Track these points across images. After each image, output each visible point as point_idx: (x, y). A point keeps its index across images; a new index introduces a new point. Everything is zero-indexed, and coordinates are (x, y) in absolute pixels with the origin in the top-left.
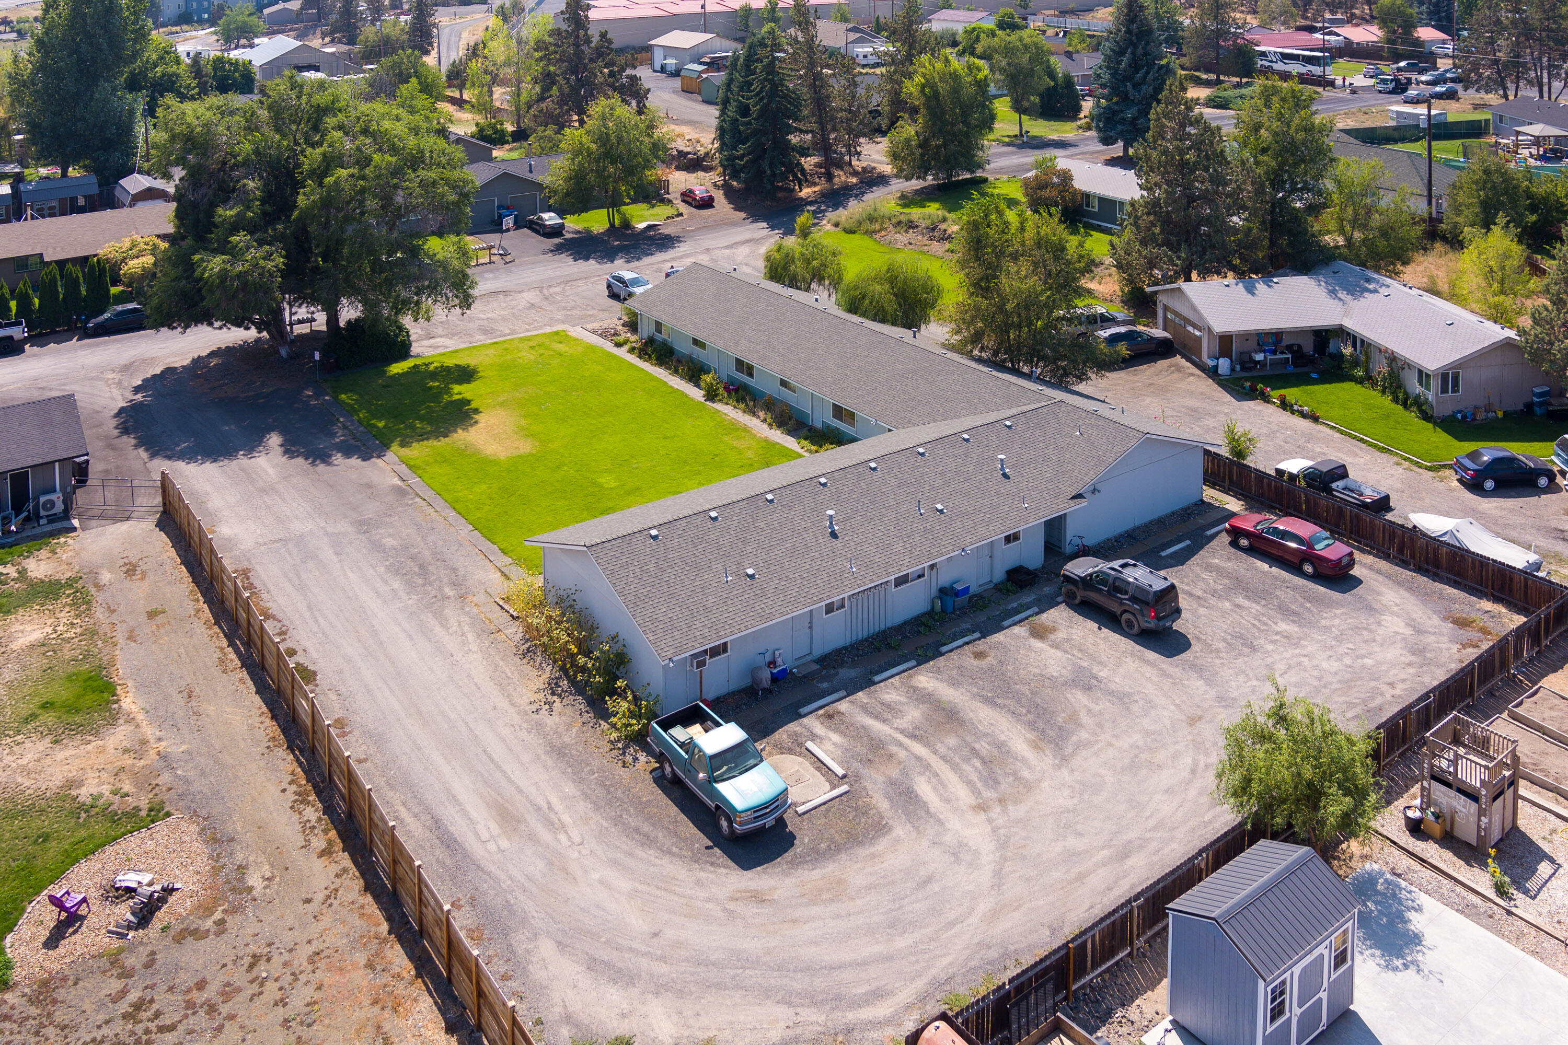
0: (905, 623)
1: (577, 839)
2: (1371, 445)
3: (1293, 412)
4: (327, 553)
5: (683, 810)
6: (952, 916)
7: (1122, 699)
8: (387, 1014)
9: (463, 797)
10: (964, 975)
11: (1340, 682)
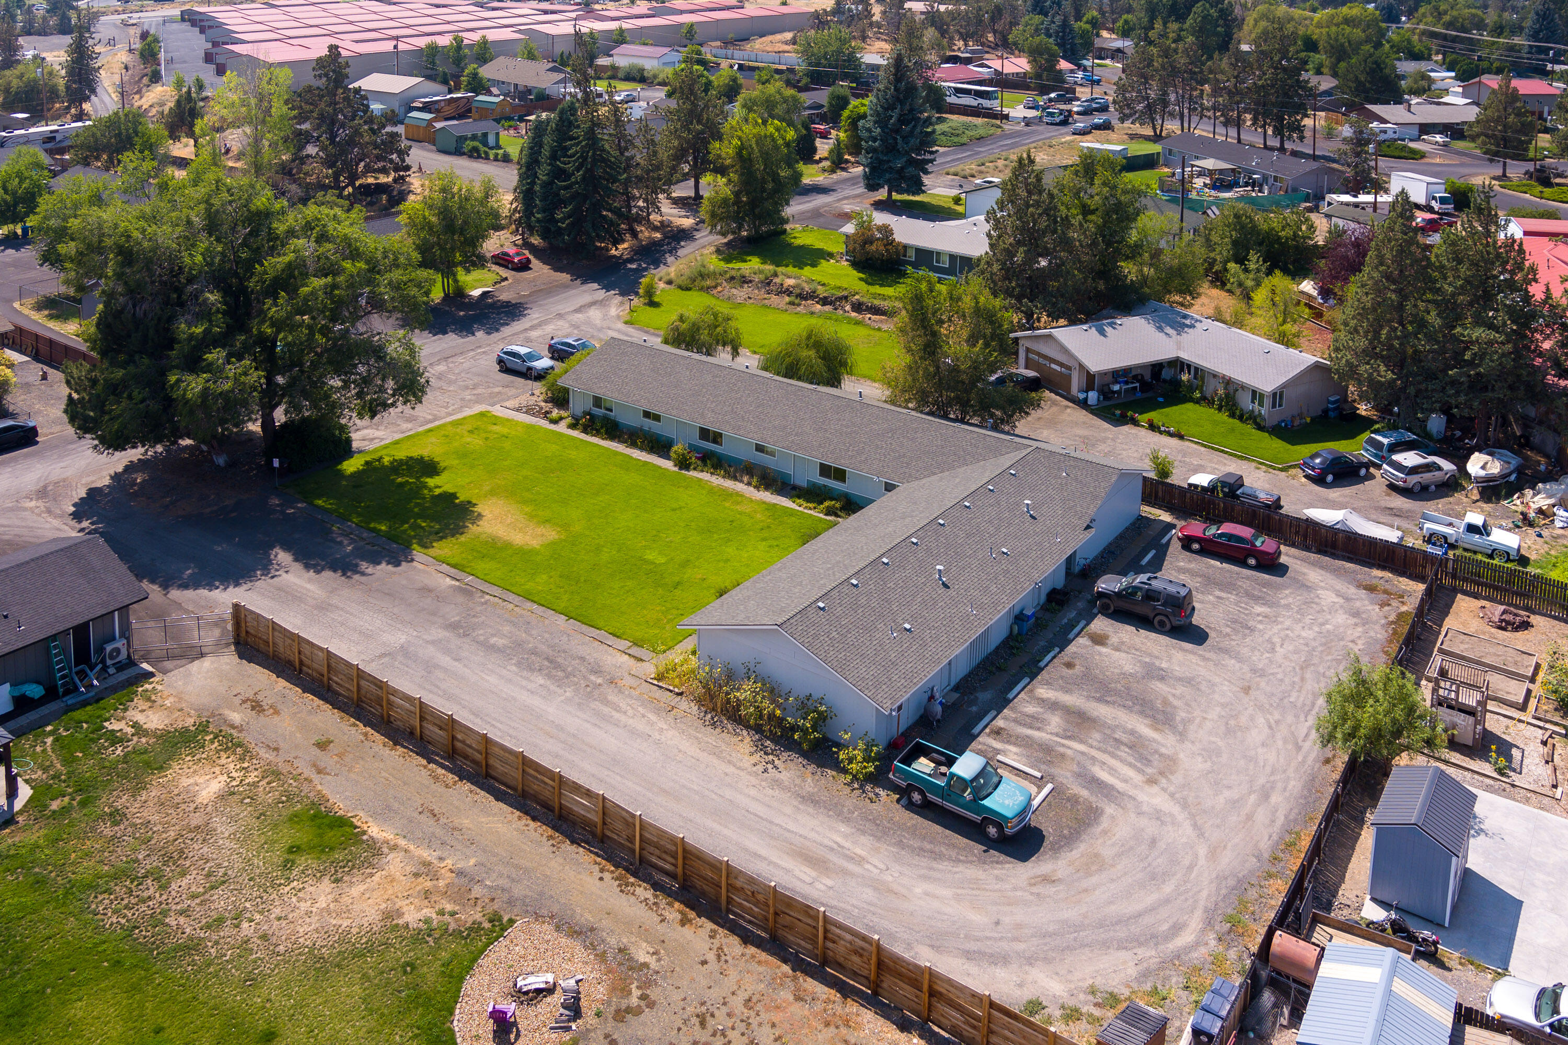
0: (997, 648)
1: (882, 866)
2: (1231, 455)
3: (1161, 433)
4: (445, 660)
5: (946, 827)
6: (1186, 862)
7: (1189, 681)
8: (843, 1030)
9: (763, 852)
10: (1223, 900)
11: (1321, 645)
